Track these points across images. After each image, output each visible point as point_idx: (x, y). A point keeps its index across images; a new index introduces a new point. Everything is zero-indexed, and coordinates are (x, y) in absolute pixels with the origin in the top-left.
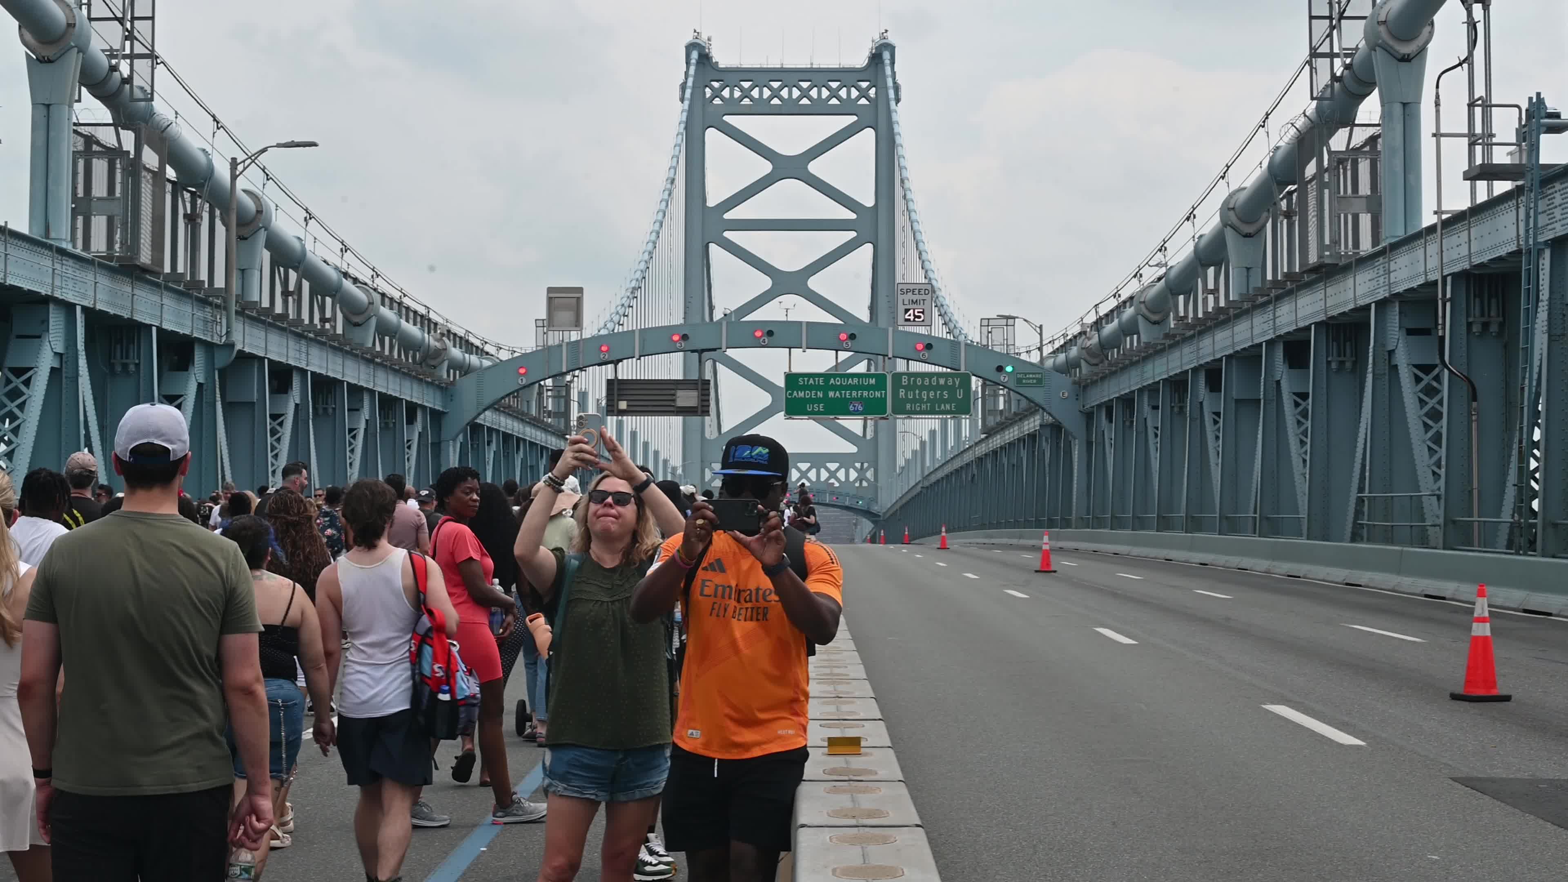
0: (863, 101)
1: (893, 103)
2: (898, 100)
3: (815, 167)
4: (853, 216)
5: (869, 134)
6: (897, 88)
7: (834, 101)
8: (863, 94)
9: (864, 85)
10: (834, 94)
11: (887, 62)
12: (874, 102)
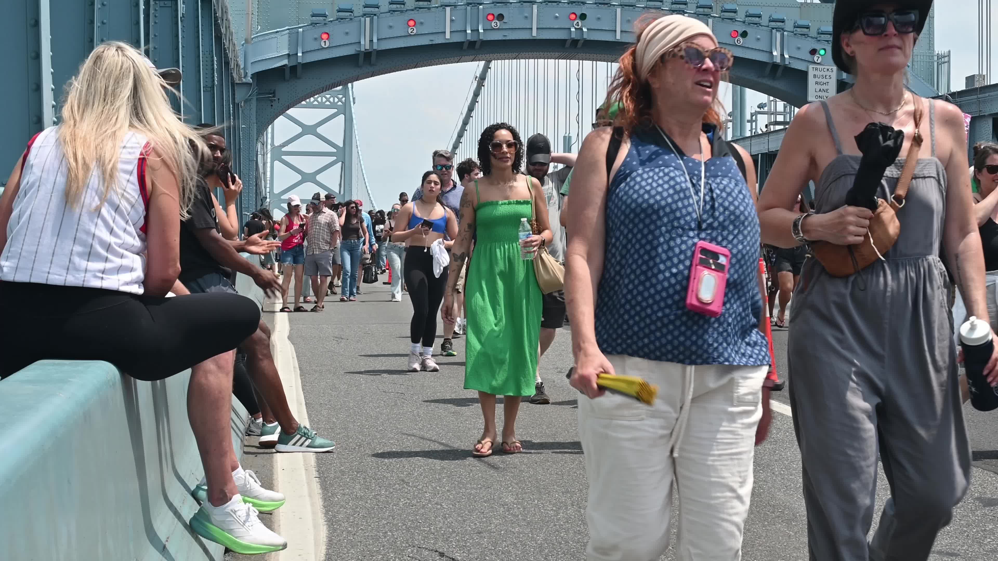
0: (340, 103)
1: (352, 103)
2: (354, 103)
3: (319, 130)
4: (335, 151)
5: (342, 117)
6: (354, 99)
7: (328, 103)
8: (340, 100)
9: (341, 96)
10: (328, 100)
11: (350, 89)
12: (345, 104)
